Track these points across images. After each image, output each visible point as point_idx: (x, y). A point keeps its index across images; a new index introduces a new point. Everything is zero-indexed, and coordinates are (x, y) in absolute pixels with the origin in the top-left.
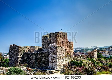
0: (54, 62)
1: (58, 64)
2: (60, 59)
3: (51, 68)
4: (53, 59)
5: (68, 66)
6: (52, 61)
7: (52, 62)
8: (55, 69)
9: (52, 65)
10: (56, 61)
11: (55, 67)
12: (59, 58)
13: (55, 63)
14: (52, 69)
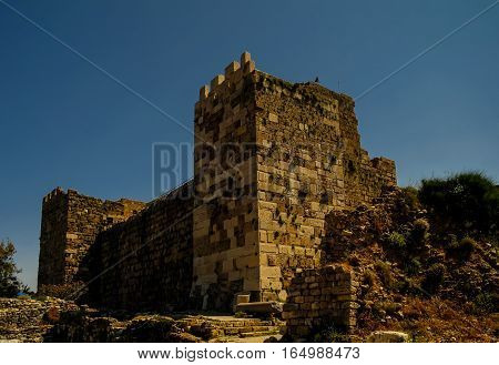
0: (231, 234)
1: (266, 248)
2: (294, 201)
3: (211, 301)
4: (226, 209)
5: (396, 237)
6: (220, 227)
7: (216, 238)
8: (244, 300)
9: (219, 264)
10: (248, 218)
11: (241, 281)
12: (281, 189)
13: (241, 243)
14: (218, 303)
